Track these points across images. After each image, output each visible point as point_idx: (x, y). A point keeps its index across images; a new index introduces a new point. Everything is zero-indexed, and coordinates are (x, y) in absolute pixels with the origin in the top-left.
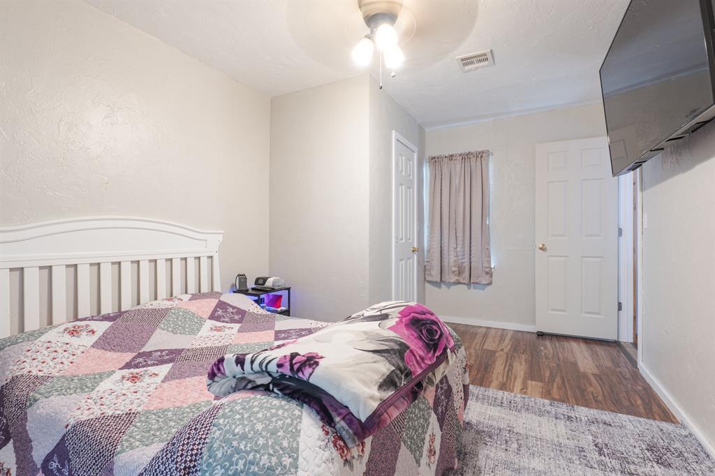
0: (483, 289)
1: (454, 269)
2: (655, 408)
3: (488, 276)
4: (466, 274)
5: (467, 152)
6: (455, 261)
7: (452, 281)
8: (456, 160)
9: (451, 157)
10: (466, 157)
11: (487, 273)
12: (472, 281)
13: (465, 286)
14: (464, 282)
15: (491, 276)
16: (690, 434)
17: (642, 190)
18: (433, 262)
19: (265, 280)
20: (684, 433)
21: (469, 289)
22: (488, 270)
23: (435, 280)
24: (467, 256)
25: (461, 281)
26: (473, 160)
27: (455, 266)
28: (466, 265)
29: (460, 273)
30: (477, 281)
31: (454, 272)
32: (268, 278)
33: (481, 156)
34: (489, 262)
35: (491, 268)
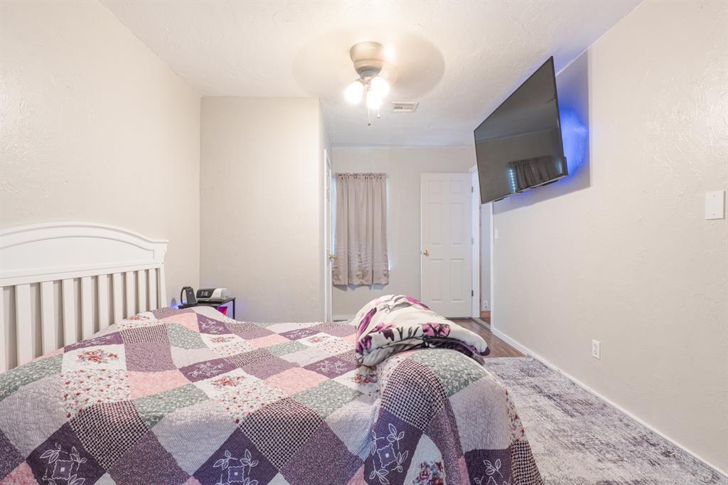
0: (382, 289)
1: (359, 273)
2: (512, 351)
3: (386, 278)
4: (369, 277)
5: (369, 173)
6: (359, 266)
7: (357, 284)
8: (360, 178)
9: (356, 176)
10: (368, 176)
11: (385, 275)
12: (374, 282)
13: (367, 288)
14: (366, 283)
15: (388, 277)
16: (534, 360)
17: (493, 213)
18: (341, 268)
19: (211, 292)
20: (531, 360)
21: (370, 289)
22: (385, 272)
23: (343, 284)
24: (370, 261)
25: (364, 283)
26: (374, 180)
27: (359, 270)
28: (369, 269)
29: (363, 276)
30: (379, 282)
31: (358, 276)
32: (214, 290)
33: (380, 177)
34: (387, 266)
35: (388, 271)
